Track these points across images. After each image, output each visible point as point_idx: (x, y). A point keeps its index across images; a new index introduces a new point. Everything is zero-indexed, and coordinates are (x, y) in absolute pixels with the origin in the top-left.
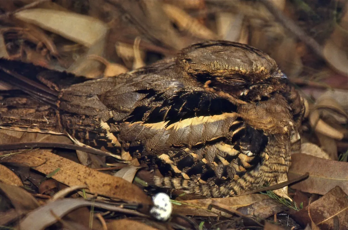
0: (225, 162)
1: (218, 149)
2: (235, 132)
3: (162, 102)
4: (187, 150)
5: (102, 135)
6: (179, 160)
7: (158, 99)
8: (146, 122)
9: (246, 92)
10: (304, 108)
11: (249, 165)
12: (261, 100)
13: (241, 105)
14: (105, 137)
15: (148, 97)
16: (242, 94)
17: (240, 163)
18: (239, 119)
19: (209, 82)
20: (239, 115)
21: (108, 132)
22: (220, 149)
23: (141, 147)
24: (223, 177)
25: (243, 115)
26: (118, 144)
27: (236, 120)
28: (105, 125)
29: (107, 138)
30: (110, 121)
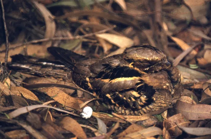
0: (133, 100)
1: (131, 93)
2: (138, 86)
3: (110, 70)
4: (117, 93)
5: (86, 83)
6: (114, 97)
7: (109, 69)
8: (102, 79)
9: (148, 69)
10: (180, 79)
11: (146, 102)
12: (154, 73)
13: (144, 74)
14: (87, 85)
15: (105, 68)
16: (146, 69)
17: (141, 101)
18: (141, 80)
19: (132, 63)
20: (142, 79)
21: (89, 83)
22: (132, 93)
23: (100, 90)
24: (133, 107)
25: (143, 78)
26: (92, 88)
27: (139, 80)
28: (88, 79)
29: (88, 85)
30: (90, 78)
